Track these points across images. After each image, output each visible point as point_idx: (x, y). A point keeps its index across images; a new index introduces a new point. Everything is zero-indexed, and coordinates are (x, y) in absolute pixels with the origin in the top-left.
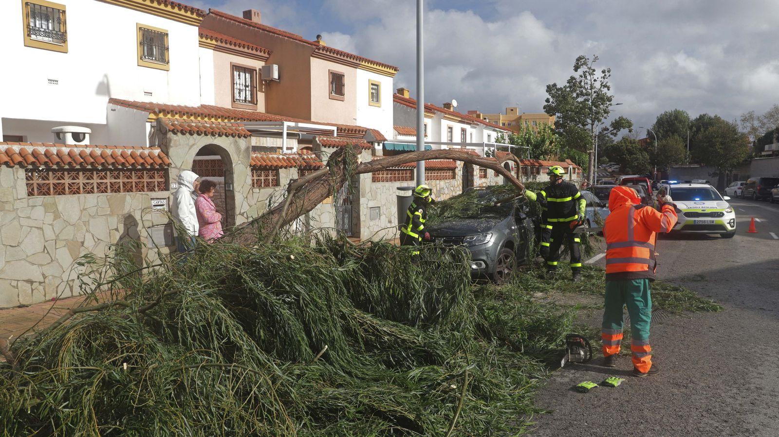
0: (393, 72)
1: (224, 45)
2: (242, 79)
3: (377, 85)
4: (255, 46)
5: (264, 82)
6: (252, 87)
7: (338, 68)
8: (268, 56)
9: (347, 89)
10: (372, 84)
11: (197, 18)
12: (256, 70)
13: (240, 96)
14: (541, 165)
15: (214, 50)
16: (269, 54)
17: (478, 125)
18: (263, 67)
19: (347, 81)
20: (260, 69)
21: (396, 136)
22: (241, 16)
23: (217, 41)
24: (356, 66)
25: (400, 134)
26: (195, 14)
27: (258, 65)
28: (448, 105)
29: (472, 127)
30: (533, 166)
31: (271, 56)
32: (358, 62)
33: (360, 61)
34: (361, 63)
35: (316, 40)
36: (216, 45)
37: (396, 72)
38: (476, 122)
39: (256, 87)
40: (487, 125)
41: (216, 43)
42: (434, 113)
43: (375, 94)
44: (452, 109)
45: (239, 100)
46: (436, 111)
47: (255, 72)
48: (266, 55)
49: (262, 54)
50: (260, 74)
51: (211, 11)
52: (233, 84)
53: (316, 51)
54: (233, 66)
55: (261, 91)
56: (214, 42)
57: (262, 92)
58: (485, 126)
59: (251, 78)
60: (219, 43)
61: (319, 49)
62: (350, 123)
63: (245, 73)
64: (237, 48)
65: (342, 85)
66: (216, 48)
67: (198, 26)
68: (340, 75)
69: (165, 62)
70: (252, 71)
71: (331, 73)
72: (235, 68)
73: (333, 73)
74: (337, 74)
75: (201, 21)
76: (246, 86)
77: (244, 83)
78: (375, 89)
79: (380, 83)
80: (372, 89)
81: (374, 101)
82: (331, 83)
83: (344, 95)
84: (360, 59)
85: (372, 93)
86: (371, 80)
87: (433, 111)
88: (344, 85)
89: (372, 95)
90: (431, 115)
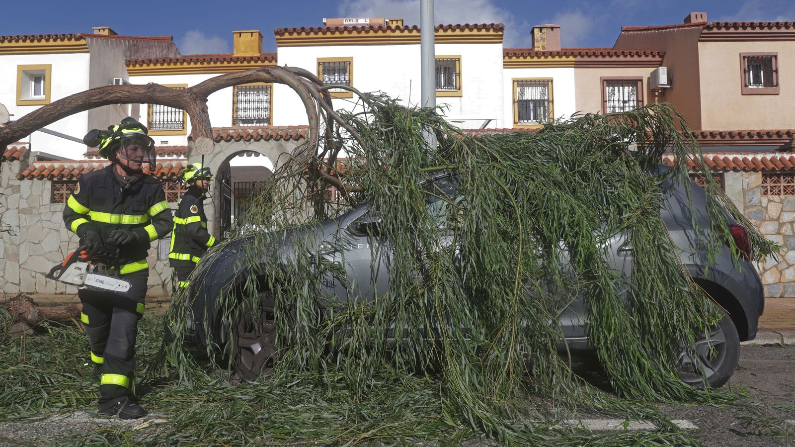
1: (586, 59)
2: (619, 94)
4: (634, 52)
5: (657, 93)
6: (635, 101)
7: (763, 48)
8: (660, 59)
11: (495, 33)
12: (641, 80)
15: (575, 67)
16: (660, 57)
18: (651, 74)
20: (649, 79)
23: (575, 56)
26: (492, 30)
27: (644, 73)
31: (665, 58)
36: (575, 61)
39: (641, 101)
41: (574, 59)
47: (640, 83)
48: (657, 58)
49: (650, 58)
50: (649, 83)
51: (623, 29)
52: (604, 101)
53: (705, 31)
54: (603, 80)
56: (571, 58)
59: (635, 91)
60: (579, 58)
61: (710, 28)
63: (623, 86)
64: (607, 59)
65: (772, 72)
66: (578, 65)
67: (501, 42)
68: (767, 56)
69: (456, 88)
70: (634, 82)
71: (744, 57)
72: (605, 83)
73: (748, 57)
74: (758, 57)
75: (502, 35)
76: (624, 102)
77: (622, 99)
82: (745, 72)
83: (777, 85)
88: (776, 71)
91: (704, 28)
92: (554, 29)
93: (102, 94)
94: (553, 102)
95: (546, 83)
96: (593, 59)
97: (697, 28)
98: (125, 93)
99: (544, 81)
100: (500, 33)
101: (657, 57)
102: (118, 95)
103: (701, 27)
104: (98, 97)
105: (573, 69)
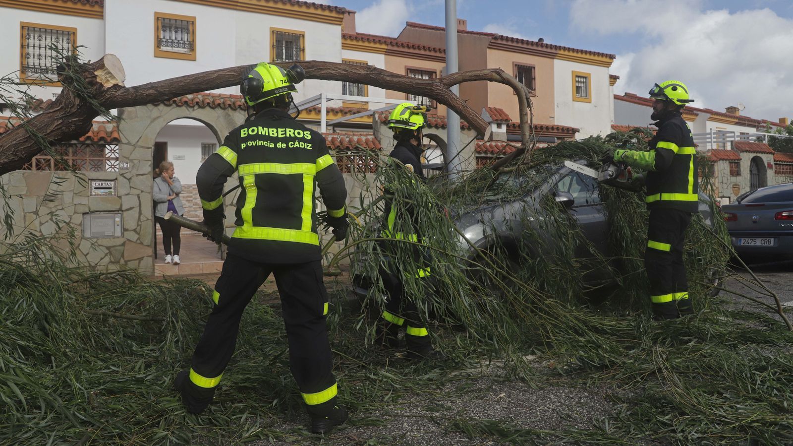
0: (608, 59)
1: (395, 48)
3: (586, 78)
7: (527, 60)
9: (538, 83)
10: (577, 76)
11: (337, 16)
12: (436, 73)
15: (385, 54)
18: (443, 68)
19: (538, 74)
20: (441, 72)
23: (387, 45)
24: (552, 56)
26: (334, 12)
28: (732, 109)
32: (553, 50)
33: (556, 50)
34: (559, 52)
36: (387, 49)
37: (612, 60)
41: (386, 47)
43: (581, 87)
46: (699, 112)
47: (434, 74)
53: (493, 41)
54: (408, 69)
56: (384, 46)
60: (390, 47)
61: (496, 38)
62: (544, 122)
64: (412, 51)
65: (532, 78)
66: (388, 52)
67: (340, 25)
68: (529, 67)
71: (516, 65)
72: (409, 71)
73: (518, 65)
74: (524, 66)
75: (342, 18)
78: (584, 82)
79: (590, 74)
80: (578, 82)
81: (581, 96)
82: (516, 77)
83: (535, 90)
84: (556, 47)
85: (578, 88)
86: (575, 72)
87: (695, 112)
88: (535, 79)
89: (578, 89)
90: (693, 117)
91: (493, 38)
92: (351, 14)
97: (486, 36)
100: (341, 16)
103: (490, 37)
105: (383, 56)
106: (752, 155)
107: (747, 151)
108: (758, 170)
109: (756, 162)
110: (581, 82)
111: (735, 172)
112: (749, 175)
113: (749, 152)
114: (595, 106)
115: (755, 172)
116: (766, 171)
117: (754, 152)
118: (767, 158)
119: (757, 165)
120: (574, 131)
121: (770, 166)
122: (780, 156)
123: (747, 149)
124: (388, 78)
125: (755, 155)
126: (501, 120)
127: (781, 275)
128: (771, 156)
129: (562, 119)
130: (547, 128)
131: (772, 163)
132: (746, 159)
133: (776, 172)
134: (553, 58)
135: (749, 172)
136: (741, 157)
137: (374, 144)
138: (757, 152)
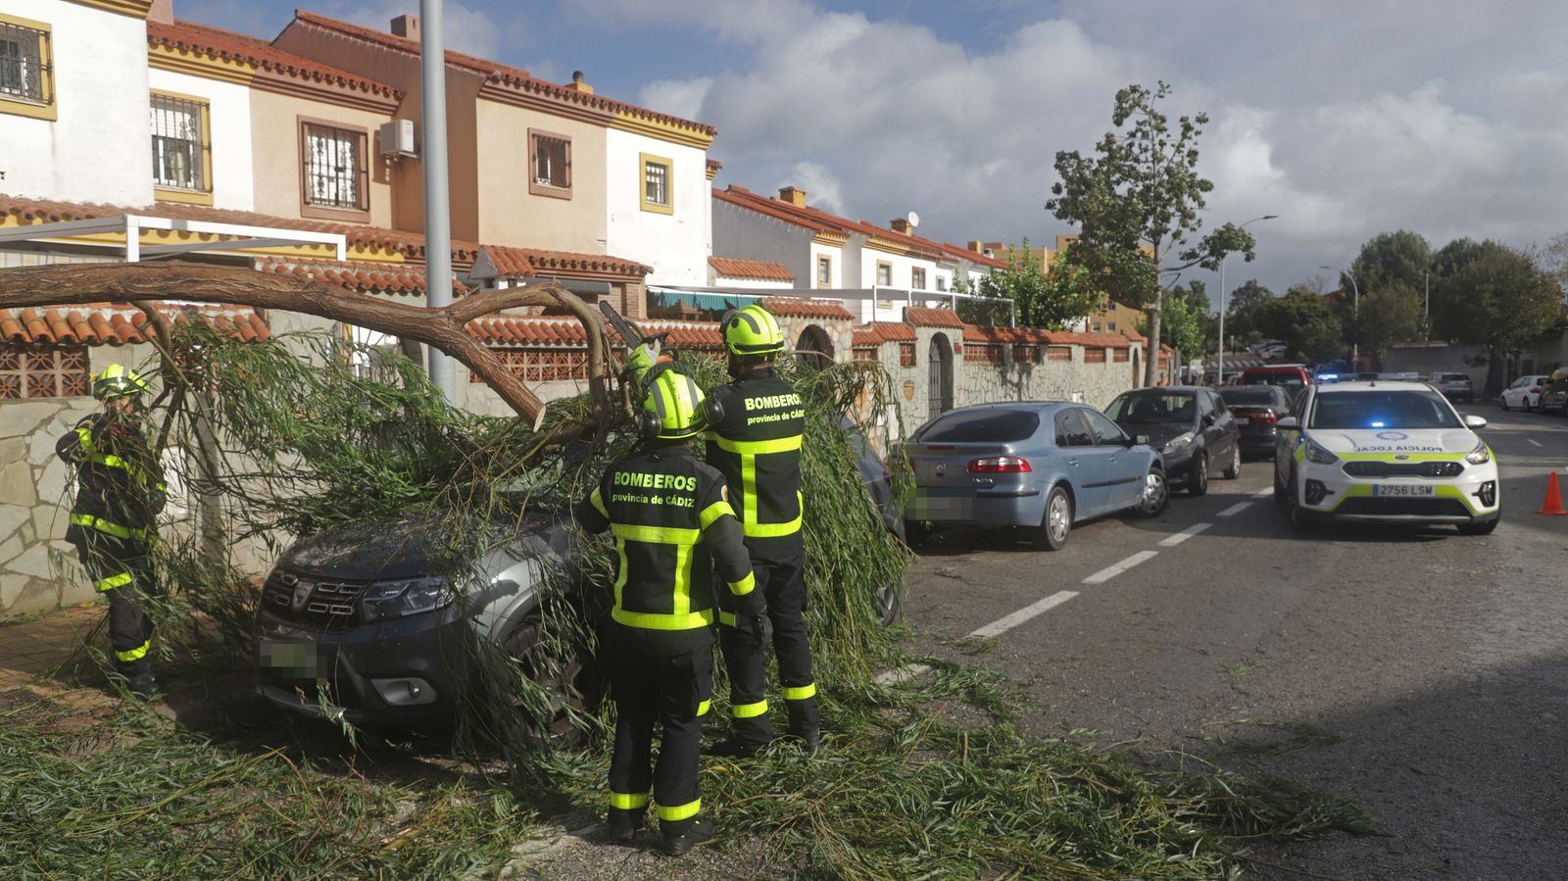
0: (703, 136)
2: (331, 154)
3: (664, 167)
4: (358, 80)
5: (388, 162)
6: (356, 169)
7: (554, 125)
8: (396, 103)
9: (577, 173)
10: (649, 164)
12: (366, 135)
13: (321, 191)
14: (1045, 342)
15: (250, 87)
16: (397, 98)
17: (957, 261)
18: (384, 126)
19: (577, 155)
20: (377, 133)
21: (713, 278)
22: (387, 30)
23: (254, 66)
24: (604, 122)
25: (722, 274)
27: (371, 122)
28: (900, 224)
29: (938, 266)
30: (1020, 343)
31: (404, 102)
32: (605, 112)
33: (610, 110)
34: (614, 114)
35: (572, 81)
36: (254, 76)
37: (711, 138)
38: (947, 255)
39: (367, 172)
40: (975, 262)
41: (253, 72)
42: (847, 236)
43: (657, 186)
44: (909, 233)
45: (321, 200)
46: (850, 232)
47: (362, 138)
48: (392, 100)
49: (380, 97)
50: (377, 143)
51: (299, 14)
52: (304, 163)
53: (489, 83)
54: (304, 123)
55: (379, 179)
56: (246, 68)
57: (383, 182)
58: (971, 263)
59: (354, 151)
60: (261, 71)
61: (495, 80)
62: (586, 249)
63: (336, 140)
64: (311, 83)
65: (565, 165)
66: (256, 83)
67: (143, 18)
68: (560, 141)
69: (41, 99)
70: (354, 136)
71: (534, 135)
72: (306, 127)
73: (539, 136)
74: (549, 138)
75: (149, 4)
76: (338, 169)
77: (333, 163)
78: (660, 175)
79: (671, 161)
80: (650, 174)
81: (655, 201)
82: (534, 159)
83: (570, 186)
84: (611, 106)
85: (649, 184)
86: (645, 154)
87: (844, 230)
88: (570, 165)
89: (650, 188)
90: (841, 240)
91: (488, 79)
93: (170, 279)
94: (209, 148)
95: (195, 108)
96: (286, 78)
97: (474, 73)
98: (241, 287)
99: (191, 102)
101: (392, 97)
102: (219, 287)
103: (483, 75)
104: (156, 285)
105: (247, 88)
106: (933, 331)
107: (925, 325)
108: (941, 355)
109: (939, 341)
110: (655, 175)
111: (909, 361)
112: (928, 365)
113: (929, 326)
114: (681, 222)
115: (937, 358)
116: (952, 357)
117: (935, 326)
118: (954, 336)
119: (939, 348)
120: (644, 271)
121: (958, 349)
122: (972, 330)
123: (927, 321)
124: (342, 304)
125: (937, 330)
126: (516, 274)
127: (974, 558)
128: (959, 332)
129: (621, 246)
130: (594, 265)
131: (961, 343)
132: (924, 336)
133: (966, 358)
134: (606, 127)
135: (928, 360)
136: (917, 335)
137: (254, 327)
138: (941, 326)
